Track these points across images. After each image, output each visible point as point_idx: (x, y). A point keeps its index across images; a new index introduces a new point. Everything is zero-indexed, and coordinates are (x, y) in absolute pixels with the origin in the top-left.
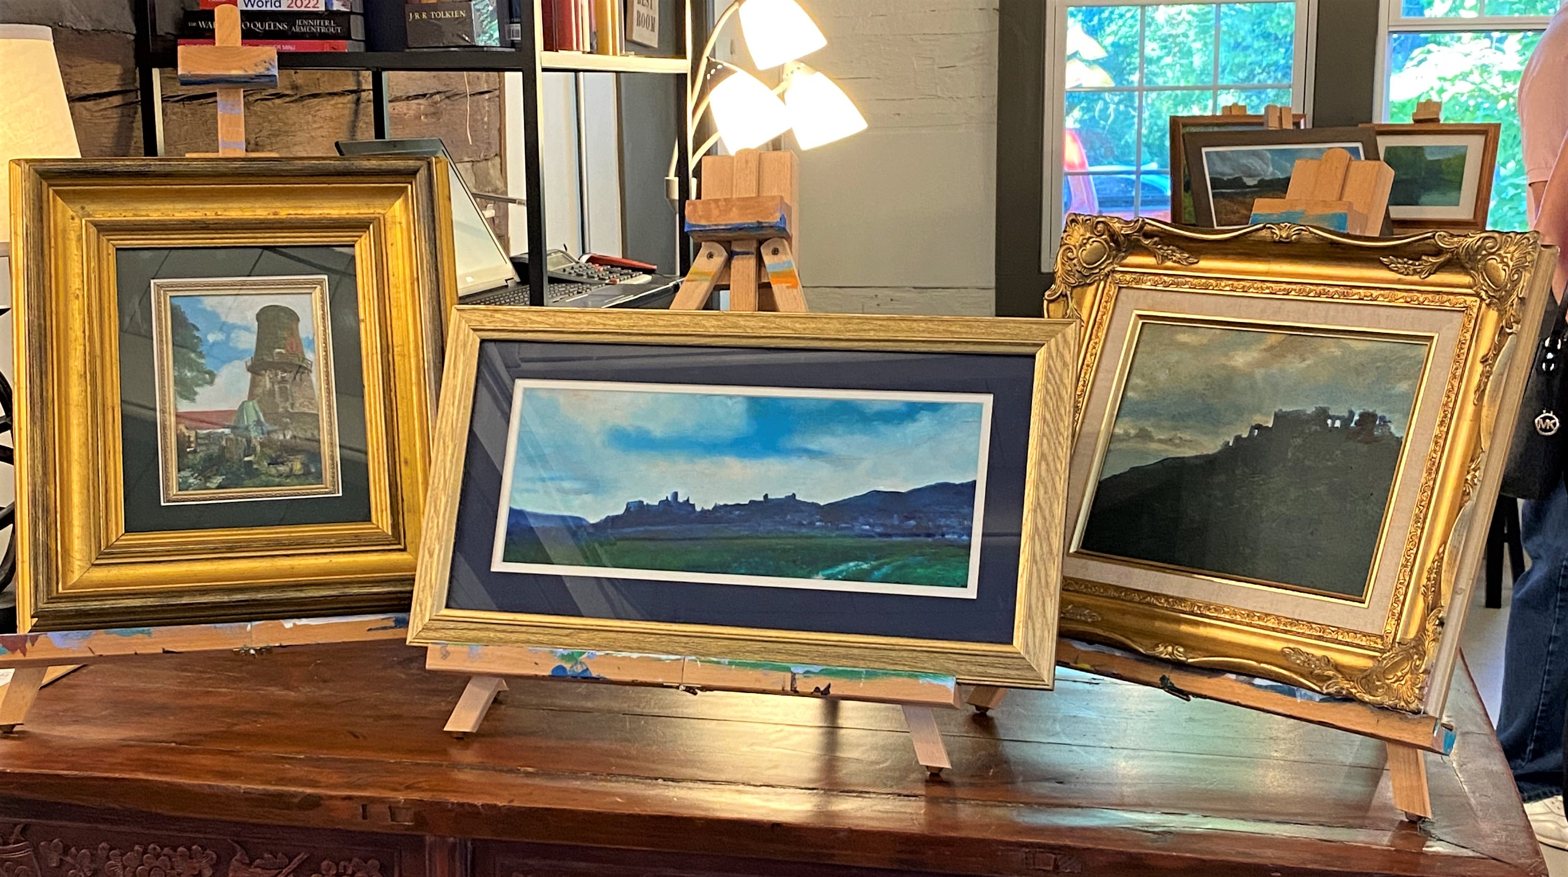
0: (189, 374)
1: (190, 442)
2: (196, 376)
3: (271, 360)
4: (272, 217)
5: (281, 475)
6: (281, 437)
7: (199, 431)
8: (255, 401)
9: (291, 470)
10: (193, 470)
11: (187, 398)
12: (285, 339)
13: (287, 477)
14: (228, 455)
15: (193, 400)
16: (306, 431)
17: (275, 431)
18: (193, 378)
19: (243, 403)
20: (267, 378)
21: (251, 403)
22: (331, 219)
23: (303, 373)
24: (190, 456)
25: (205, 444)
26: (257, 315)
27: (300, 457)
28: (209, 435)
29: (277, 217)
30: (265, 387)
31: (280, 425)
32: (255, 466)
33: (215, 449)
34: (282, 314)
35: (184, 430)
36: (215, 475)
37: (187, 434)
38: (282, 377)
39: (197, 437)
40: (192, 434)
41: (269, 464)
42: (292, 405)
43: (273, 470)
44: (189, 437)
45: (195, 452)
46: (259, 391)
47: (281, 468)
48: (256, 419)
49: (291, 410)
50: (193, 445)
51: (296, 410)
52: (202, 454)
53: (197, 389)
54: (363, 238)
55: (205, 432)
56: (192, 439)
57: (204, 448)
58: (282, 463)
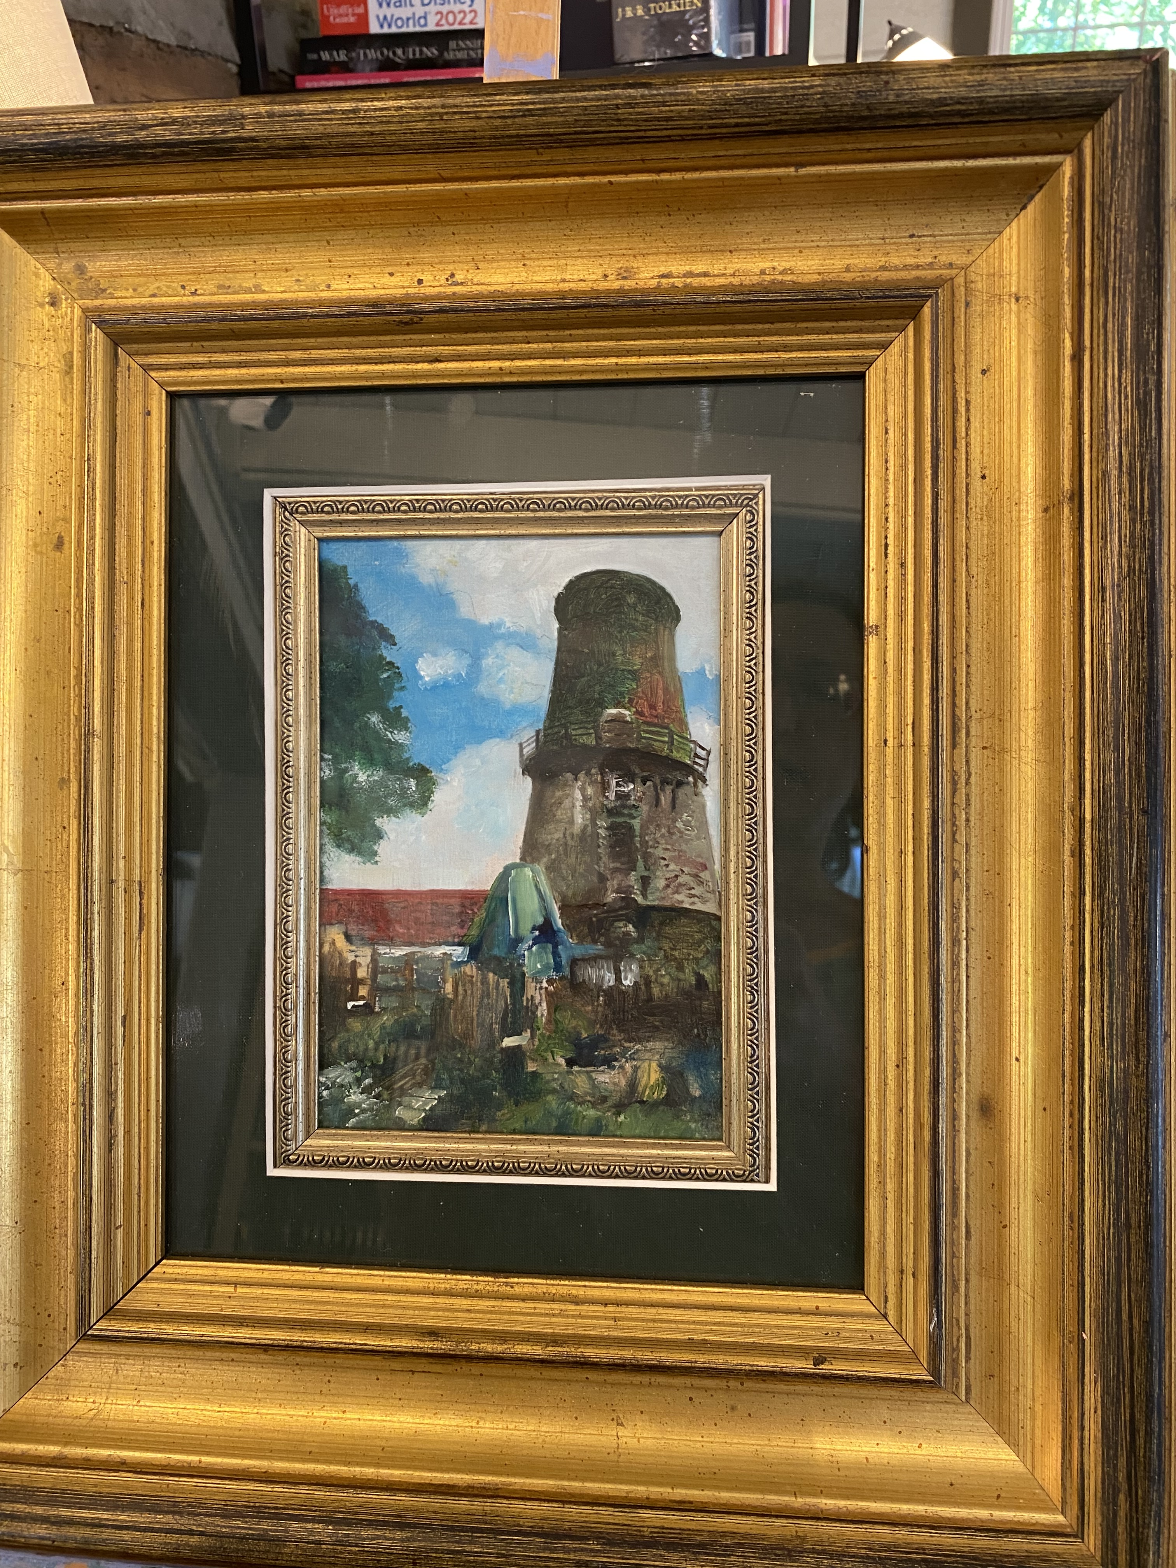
0: (362, 777)
1: (357, 982)
2: (381, 783)
3: (591, 741)
4: (616, 285)
5: (604, 1099)
6: (609, 979)
7: (382, 950)
8: (540, 868)
9: (633, 1085)
10: (361, 1066)
11: (353, 849)
12: (635, 675)
13: (619, 1108)
14: (457, 1028)
15: (370, 855)
16: (680, 968)
17: (592, 960)
18: (373, 787)
19: (507, 870)
20: (578, 795)
21: (528, 872)
22: (796, 288)
23: (680, 784)
24: (356, 1025)
25: (397, 989)
26: (559, 599)
27: (658, 1045)
28: (408, 960)
29: (629, 284)
30: (572, 822)
31: (608, 944)
32: (531, 1067)
33: (423, 1005)
34: (631, 599)
35: (341, 942)
36: (420, 1085)
37: (351, 958)
38: (620, 796)
39: (375, 968)
40: (363, 957)
41: (570, 1063)
42: (645, 881)
43: (580, 1081)
44: (354, 965)
45: (368, 1009)
46: (553, 835)
47: (605, 1077)
48: (540, 920)
49: (640, 899)
50: (363, 991)
51: (652, 900)
52: (386, 1019)
53: (383, 822)
54: (895, 348)
55: (399, 952)
56: (361, 973)
57: (393, 1002)
58: (608, 1062)
